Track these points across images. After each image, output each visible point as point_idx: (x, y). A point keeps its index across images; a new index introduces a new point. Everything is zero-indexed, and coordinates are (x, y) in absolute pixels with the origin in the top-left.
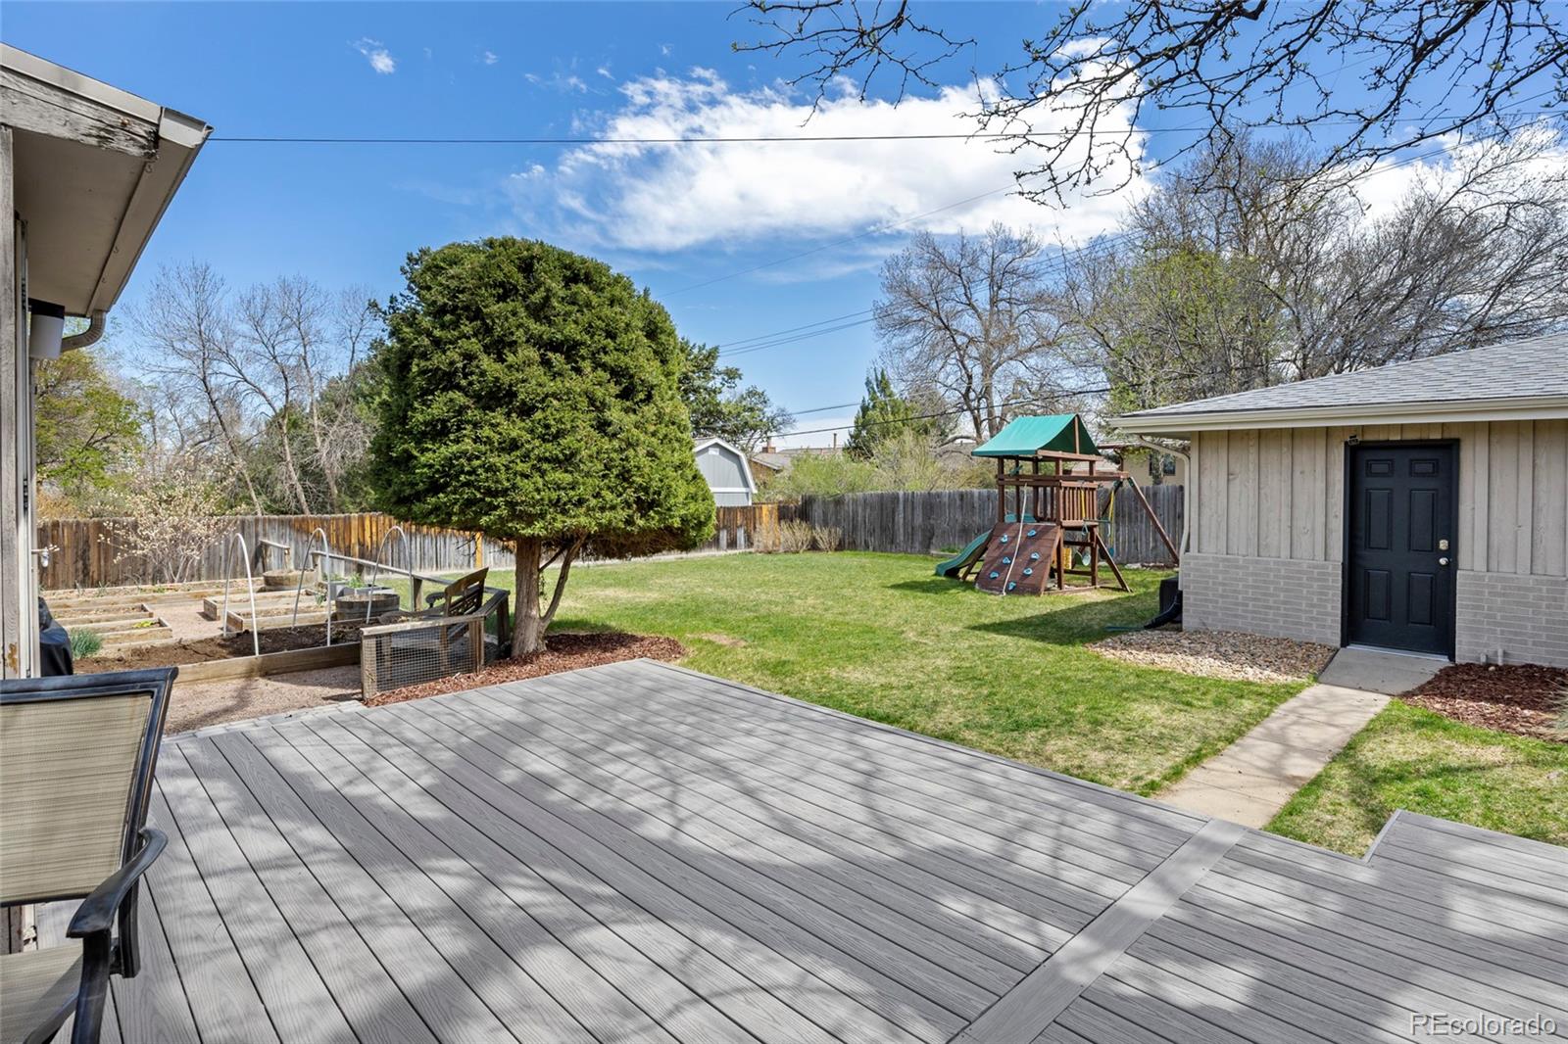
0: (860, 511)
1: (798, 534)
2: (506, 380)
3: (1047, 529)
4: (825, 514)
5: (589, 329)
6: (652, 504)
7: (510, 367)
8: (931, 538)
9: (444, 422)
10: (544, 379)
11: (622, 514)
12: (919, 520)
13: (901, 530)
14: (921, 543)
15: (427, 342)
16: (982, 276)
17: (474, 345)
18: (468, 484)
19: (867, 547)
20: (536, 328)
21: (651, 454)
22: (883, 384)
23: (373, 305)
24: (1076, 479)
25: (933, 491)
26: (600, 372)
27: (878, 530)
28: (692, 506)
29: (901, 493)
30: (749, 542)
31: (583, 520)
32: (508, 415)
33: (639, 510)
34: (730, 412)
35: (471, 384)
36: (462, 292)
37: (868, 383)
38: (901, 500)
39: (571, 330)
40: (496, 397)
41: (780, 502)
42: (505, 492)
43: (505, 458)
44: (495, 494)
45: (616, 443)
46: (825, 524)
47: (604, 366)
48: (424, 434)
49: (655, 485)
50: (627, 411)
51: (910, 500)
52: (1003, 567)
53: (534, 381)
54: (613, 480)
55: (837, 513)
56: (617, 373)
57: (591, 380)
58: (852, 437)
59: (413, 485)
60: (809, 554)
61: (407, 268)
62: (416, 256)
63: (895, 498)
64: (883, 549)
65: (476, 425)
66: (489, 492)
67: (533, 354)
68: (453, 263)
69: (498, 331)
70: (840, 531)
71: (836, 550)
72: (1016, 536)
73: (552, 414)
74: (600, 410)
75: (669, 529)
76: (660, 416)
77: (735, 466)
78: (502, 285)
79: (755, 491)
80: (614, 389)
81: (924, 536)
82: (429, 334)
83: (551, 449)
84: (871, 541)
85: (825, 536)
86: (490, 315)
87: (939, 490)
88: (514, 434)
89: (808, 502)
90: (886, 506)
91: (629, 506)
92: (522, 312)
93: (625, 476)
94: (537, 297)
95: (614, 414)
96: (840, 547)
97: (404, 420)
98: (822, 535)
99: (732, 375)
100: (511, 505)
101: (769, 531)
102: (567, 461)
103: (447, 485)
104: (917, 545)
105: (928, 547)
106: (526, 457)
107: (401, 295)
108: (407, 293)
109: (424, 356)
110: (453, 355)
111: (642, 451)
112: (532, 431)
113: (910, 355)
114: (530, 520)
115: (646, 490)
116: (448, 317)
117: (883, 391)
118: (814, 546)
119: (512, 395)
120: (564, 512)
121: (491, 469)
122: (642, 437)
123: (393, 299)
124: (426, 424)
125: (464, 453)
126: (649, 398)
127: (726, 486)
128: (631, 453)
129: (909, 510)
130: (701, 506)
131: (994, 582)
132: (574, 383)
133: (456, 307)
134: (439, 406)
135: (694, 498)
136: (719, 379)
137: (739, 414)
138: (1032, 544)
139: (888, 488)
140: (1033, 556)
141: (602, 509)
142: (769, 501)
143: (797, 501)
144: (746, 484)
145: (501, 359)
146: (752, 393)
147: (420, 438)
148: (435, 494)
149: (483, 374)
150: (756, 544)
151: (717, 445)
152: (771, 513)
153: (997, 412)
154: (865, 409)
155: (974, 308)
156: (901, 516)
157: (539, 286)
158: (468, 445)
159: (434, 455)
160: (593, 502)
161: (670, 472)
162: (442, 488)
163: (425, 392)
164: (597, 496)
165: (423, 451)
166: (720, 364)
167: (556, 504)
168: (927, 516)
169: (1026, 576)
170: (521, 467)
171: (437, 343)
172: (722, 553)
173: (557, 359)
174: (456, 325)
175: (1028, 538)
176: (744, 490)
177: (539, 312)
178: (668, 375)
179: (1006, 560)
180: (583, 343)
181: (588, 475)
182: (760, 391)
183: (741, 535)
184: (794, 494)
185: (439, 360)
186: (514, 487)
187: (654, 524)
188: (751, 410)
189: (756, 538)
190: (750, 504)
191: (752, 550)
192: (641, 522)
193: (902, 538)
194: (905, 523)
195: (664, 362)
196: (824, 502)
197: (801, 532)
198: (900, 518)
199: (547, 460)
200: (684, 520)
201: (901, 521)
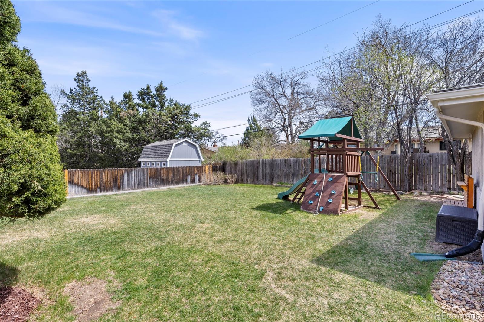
0: (244, 167)
1: (219, 177)
3: (339, 178)
4: (231, 168)
8: (273, 178)
12: (268, 171)
13: (261, 175)
14: (269, 180)
16: (288, 85)
19: (247, 182)
22: (254, 120)
23: (63, 92)
25: (274, 159)
27: (251, 175)
29: (261, 160)
30: (200, 180)
34: (196, 130)
37: (249, 120)
38: (261, 163)
41: (213, 164)
46: (231, 173)
51: (264, 163)
52: (315, 198)
55: (235, 168)
58: (243, 140)
60: (224, 185)
61: (76, 78)
62: (80, 74)
63: (258, 162)
64: (253, 182)
70: (236, 175)
71: (235, 183)
72: (322, 181)
77: (194, 150)
79: (203, 160)
81: (270, 177)
84: (249, 179)
85: (231, 178)
87: (276, 159)
89: (224, 164)
90: (255, 165)
96: (237, 182)
98: (229, 177)
99: (196, 116)
101: (208, 176)
104: (267, 181)
105: (272, 182)
107: (75, 88)
108: (77, 88)
113: (264, 112)
117: (254, 123)
118: (226, 182)
123: (71, 90)
127: (190, 158)
129: (264, 167)
131: (311, 206)
136: (191, 118)
137: (199, 131)
138: (331, 185)
139: (256, 158)
140: (333, 192)
142: (209, 164)
143: (220, 164)
144: (199, 157)
146: (205, 124)
150: (202, 181)
151: (186, 141)
152: (209, 168)
153: (294, 132)
154: (247, 130)
155: (285, 96)
156: (261, 169)
166: (192, 112)
168: (271, 169)
169: (329, 203)
172: (188, 185)
175: (328, 182)
176: (198, 159)
179: (317, 194)
182: (208, 122)
183: (196, 177)
184: (219, 162)
188: (204, 129)
189: (203, 178)
190: (201, 165)
191: (201, 184)
193: (261, 178)
194: (262, 172)
196: (230, 164)
197: (221, 176)
201: (261, 171)
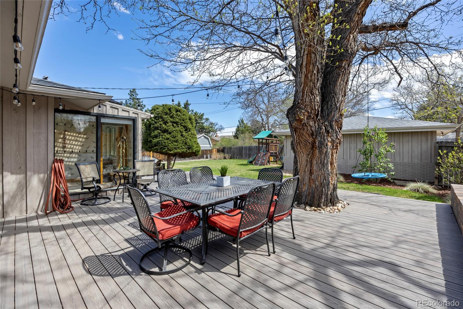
0: (235, 150)
2: (167, 128)
3: (267, 153)
4: (228, 151)
5: (180, 120)
6: (190, 148)
7: (167, 126)
9: (157, 135)
10: (173, 128)
11: (185, 150)
12: (248, 152)
13: (244, 154)
15: (154, 122)
17: (162, 123)
18: (161, 145)
19: (237, 158)
20: (171, 120)
21: (190, 140)
22: (242, 121)
24: (274, 143)
25: (251, 146)
26: (182, 127)
27: (239, 154)
28: (197, 149)
30: (211, 157)
31: (179, 151)
32: (167, 134)
33: (188, 149)
34: (207, 128)
35: (161, 129)
36: (159, 114)
37: (239, 121)
39: (177, 120)
40: (165, 131)
41: (218, 148)
42: (167, 146)
43: (167, 141)
44: (165, 147)
45: (184, 138)
46: (228, 153)
47: (182, 126)
48: (154, 137)
49: (191, 145)
50: (186, 133)
51: (246, 148)
52: (259, 161)
53: (171, 128)
54: (184, 144)
55: (230, 151)
56: (184, 127)
57: (180, 128)
58: (235, 133)
59: (152, 145)
60: (224, 160)
61: (130, 93)
63: (243, 147)
64: (240, 158)
65: (162, 136)
66: (164, 146)
67: (171, 124)
68: (157, 109)
69: (165, 120)
70: (231, 155)
72: (261, 155)
73: (174, 133)
74: (182, 133)
75: (193, 152)
76: (191, 133)
77: (207, 140)
78: (166, 113)
79: (212, 146)
80: (184, 129)
81: (249, 156)
82: (154, 121)
83: (174, 139)
84: (237, 157)
85: (227, 156)
86: (164, 118)
88: (168, 137)
89: (224, 148)
90: (241, 149)
91: (186, 148)
92: (169, 117)
93: (186, 143)
94: (171, 115)
95: (184, 133)
96: (231, 158)
97: (150, 135)
99: (207, 119)
100: (168, 148)
101: (215, 155)
102: (176, 141)
103: (157, 145)
104: (247, 158)
105: (249, 158)
106: (170, 141)
109: (153, 124)
110: (158, 124)
111: (188, 139)
112: (171, 136)
113: (250, 114)
114: (171, 151)
115: (189, 146)
116: (157, 118)
117: (242, 123)
118: (225, 158)
119: (168, 131)
120: (176, 149)
121: (165, 142)
122: (189, 137)
124: (154, 135)
125: (160, 140)
126: (190, 131)
127: (206, 145)
128: (187, 140)
129: (245, 150)
130: (198, 148)
131: (257, 163)
132: (177, 129)
133: (158, 116)
134: (156, 132)
135: (197, 147)
136: (204, 120)
137: (209, 128)
138: (264, 156)
139: (242, 145)
141: (182, 149)
142: (215, 148)
144: (210, 145)
145: (166, 125)
146: (212, 124)
147: (153, 138)
148: (156, 147)
149: (163, 127)
151: (203, 136)
152: (215, 151)
154: (238, 127)
155: (264, 103)
157: (171, 113)
158: (161, 139)
159: (155, 140)
160: (181, 148)
161: (193, 143)
162: (157, 146)
163: (154, 130)
164: (181, 147)
165: (154, 140)
166: (204, 117)
167: (175, 148)
169: (263, 162)
170: (169, 142)
171: (155, 122)
172: (205, 160)
173: (175, 125)
174: (158, 119)
176: (209, 146)
177: (171, 117)
178: (193, 126)
179: (259, 159)
180: (179, 122)
181: (180, 143)
182: (214, 123)
183: (209, 156)
184: (221, 147)
185: (156, 125)
186: (168, 145)
187: (190, 151)
189: (212, 156)
190: (211, 149)
191: (211, 159)
192: (188, 151)
193: (244, 156)
195: (192, 124)
196: (227, 148)
197: (222, 155)
198: (244, 152)
199: (173, 141)
200: (195, 151)
